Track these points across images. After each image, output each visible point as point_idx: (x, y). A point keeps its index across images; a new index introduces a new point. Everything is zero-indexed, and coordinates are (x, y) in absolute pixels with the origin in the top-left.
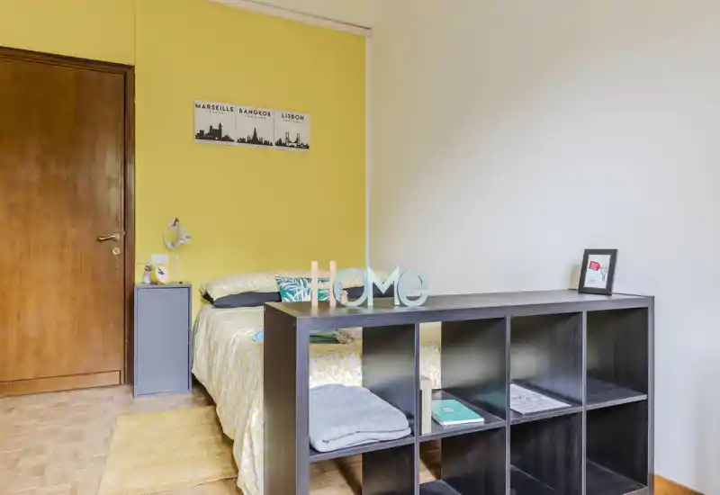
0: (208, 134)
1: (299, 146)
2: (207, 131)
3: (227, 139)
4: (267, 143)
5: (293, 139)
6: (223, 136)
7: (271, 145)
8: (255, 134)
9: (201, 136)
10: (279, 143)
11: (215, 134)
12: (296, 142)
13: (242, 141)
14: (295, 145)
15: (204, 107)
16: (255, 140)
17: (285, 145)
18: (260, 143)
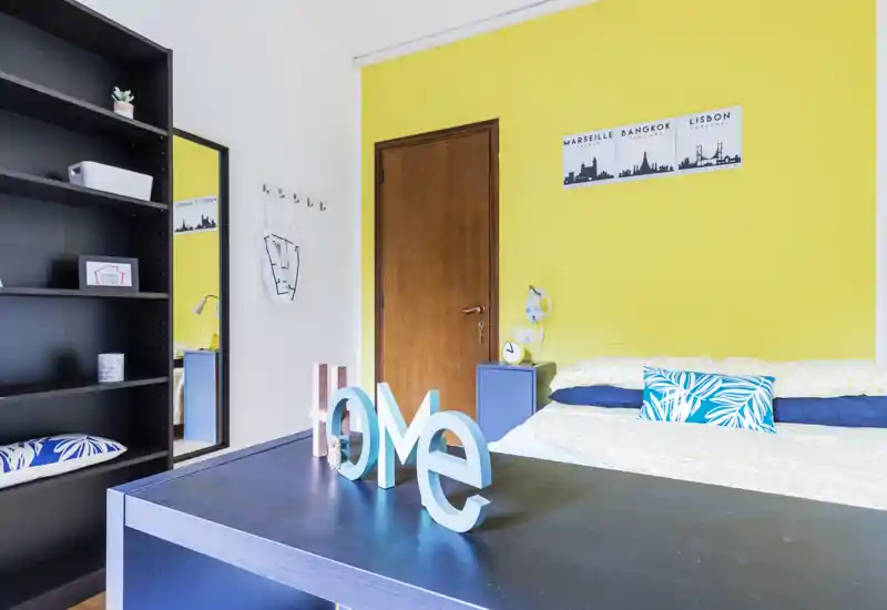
0: (581, 175)
1: (721, 162)
2: (577, 172)
3: (605, 176)
4: (663, 169)
5: (709, 153)
6: (599, 172)
7: (672, 169)
8: (645, 160)
9: (570, 180)
10: (686, 165)
11: (589, 174)
12: (716, 157)
13: (626, 174)
14: (714, 161)
15: (574, 142)
16: (645, 169)
17: (695, 166)
18: (655, 171)
